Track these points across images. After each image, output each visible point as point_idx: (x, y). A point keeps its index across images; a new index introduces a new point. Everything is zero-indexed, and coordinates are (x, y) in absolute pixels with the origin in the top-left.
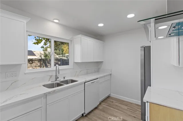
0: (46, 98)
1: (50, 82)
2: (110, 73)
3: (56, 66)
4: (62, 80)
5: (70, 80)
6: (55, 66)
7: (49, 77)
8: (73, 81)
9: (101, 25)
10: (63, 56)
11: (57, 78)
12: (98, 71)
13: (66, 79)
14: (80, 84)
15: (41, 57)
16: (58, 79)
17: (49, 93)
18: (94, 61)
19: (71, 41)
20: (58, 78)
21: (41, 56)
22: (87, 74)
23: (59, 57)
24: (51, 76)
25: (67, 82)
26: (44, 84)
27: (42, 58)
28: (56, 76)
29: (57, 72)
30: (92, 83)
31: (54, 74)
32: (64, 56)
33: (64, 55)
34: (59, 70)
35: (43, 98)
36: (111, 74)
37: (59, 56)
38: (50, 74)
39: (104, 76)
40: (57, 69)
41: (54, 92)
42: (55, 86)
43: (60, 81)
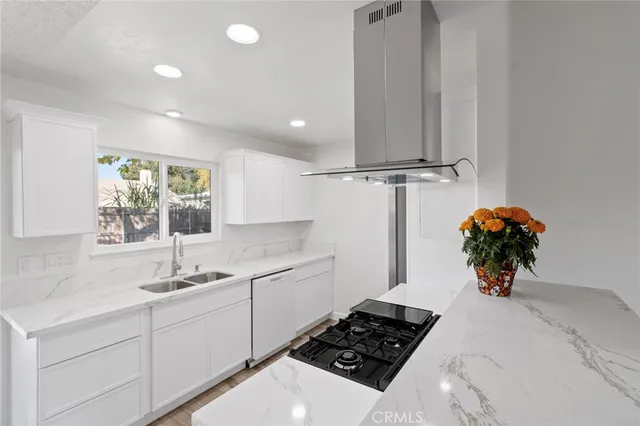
0: (151, 315)
1: (157, 280)
2: (332, 253)
3: (173, 237)
4: (192, 273)
5: (213, 273)
6: (171, 235)
7: (156, 266)
8: (220, 276)
9: (298, 124)
10: (195, 198)
11: (176, 268)
12: (300, 247)
13: (202, 271)
14: (240, 282)
15: (119, 204)
16: (178, 272)
17: (158, 303)
18: (285, 220)
19: (217, 164)
20: (180, 268)
21: (117, 199)
22: (265, 255)
23: (181, 202)
24: (160, 264)
25: (203, 279)
26: (142, 283)
27: (123, 205)
28: (174, 262)
29: (177, 252)
30: (272, 280)
31: (169, 257)
32: (201, 198)
33: (198, 195)
34: (181, 246)
35: (142, 315)
36: (334, 257)
37: (183, 197)
38: (158, 257)
39: (313, 263)
40: (178, 244)
41: (170, 301)
42: (171, 287)
43: (187, 276)
